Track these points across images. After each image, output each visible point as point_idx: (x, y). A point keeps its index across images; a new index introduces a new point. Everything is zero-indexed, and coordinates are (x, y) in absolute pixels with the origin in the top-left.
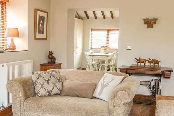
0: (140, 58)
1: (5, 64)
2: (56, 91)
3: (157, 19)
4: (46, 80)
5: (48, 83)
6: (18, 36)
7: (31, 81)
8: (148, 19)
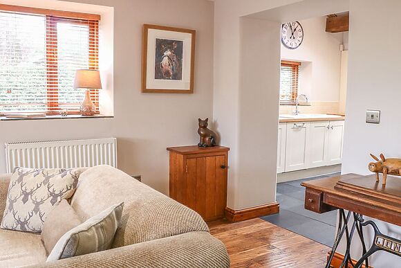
6: (99, 87)
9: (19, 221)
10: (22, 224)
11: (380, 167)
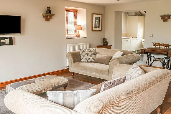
0: (155, 43)
1: (69, 45)
2: (91, 59)
3: (170, 16)
4: (86, 53)
5: (87, 55)
6: (81, 30)
7: (79, 54)
8: (163, 16)
9: (87, 60)
10: (88, 60)
11: (155, 45)
